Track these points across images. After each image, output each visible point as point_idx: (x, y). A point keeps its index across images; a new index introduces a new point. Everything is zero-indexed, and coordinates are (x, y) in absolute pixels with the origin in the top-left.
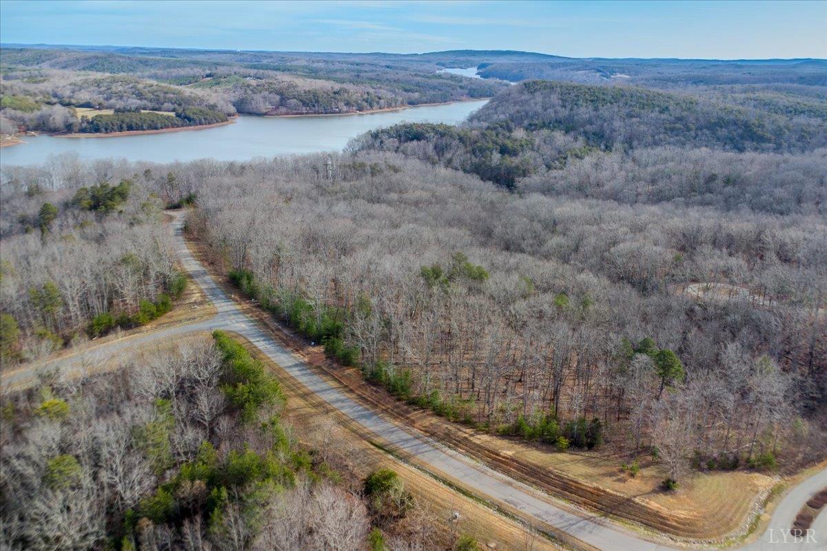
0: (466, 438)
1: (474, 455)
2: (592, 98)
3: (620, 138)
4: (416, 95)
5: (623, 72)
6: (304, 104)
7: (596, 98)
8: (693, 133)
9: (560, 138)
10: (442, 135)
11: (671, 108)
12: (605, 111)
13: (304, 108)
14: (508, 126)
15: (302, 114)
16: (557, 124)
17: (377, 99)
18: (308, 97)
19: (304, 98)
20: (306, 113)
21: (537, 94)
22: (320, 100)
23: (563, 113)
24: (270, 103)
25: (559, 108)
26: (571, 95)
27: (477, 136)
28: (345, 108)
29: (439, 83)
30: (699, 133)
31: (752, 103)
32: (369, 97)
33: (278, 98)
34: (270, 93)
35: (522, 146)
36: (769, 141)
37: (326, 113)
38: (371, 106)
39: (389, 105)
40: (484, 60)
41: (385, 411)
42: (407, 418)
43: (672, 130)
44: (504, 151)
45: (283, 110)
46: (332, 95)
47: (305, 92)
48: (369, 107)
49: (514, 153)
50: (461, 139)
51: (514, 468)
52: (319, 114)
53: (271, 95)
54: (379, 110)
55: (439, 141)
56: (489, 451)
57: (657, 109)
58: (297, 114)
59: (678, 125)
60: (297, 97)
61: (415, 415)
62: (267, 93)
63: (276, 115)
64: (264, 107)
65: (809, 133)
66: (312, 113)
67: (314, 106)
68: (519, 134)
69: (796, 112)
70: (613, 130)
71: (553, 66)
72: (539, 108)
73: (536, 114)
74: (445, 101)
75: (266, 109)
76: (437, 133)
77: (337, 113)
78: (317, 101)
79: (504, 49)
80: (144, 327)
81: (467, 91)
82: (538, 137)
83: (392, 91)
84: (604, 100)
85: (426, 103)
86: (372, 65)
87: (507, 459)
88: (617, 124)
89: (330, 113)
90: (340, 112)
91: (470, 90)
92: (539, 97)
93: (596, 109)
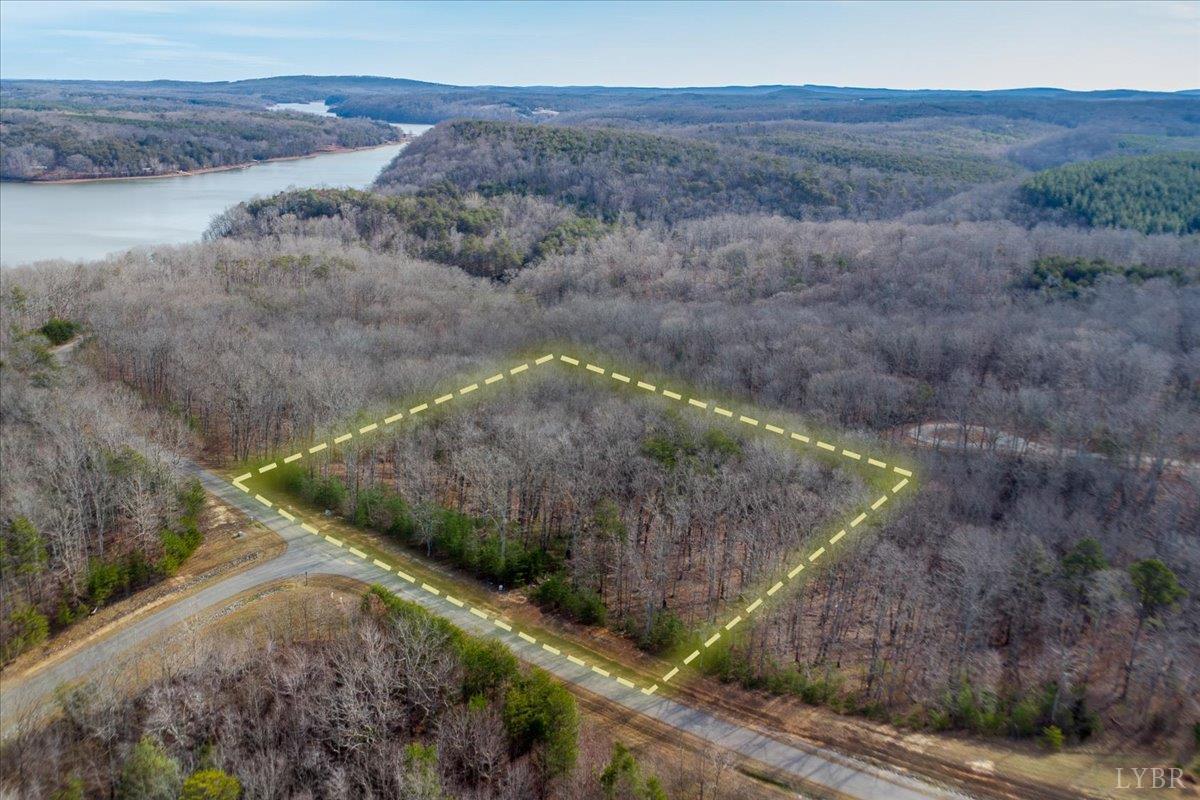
0: (890, 745)
1: (926, 775)
2: (564, 146)
3: (624, 204)
4: (264, 145)
5: (547, 107)
6: (95, 161)
7: (569, 146)
8: (723, 194)
9: (538, 206)
10: (364, 207)
11: (683, 158)
12: (589, 164)
13: (96, 168)
14: (449, 190)
15: (94, 177)
16: (520, 185)
17: (206, 153)
18: (101, 151)
19: (93, 152)
20: (100, 177)
21: (480, 140)
22: (120, 154)
23: (528, 168)
24: (39, 161)
25: (520, 161)
26: (534, 142)
27: (415, 207)
28: (160, 167)
29: (292, 126)
30: (732, 193)
31: (773, 149)
32: (194, 148)
33: (51, 153)
34: (37, 145)
35: (487, 220)
36: (829, 202)
37: (131, 175)
38: (201, 163)
39: (227, 162)
40: (332, 90)
41: (714, 704)
42: (764, 716)
43: (694, 190)
44: (463, 227)
45: (62, 171)
46: (138, 147)
47: (94, 144)
48: (197, 165)
49: (480, 232)
50: (393, 211)
51: (1011, 792)
52: (121, 176)
53: (40, 149)
54: (213, 170)
55: (360, 215)
56: (948, 765)
57: (663, 160)
58: (84, 177)
59: (701, 183)
60: (81, 150)
61: (773, 707)
62: (32, 145)
63: (51, 179)
64: (33, 168)
65: (879, 190)
66: (110, 177)
67: (111, 165)
68: (474, 201)
69: (836, 160)
70: (610, 193)
71: (445, 99)
72: (489, 162)
73: (485, 171)
74: (308, 154)
75: (34, 170)
76: (354, 204)
77: (149, 174)
78: (116, 157)
79: (360, 74)
80: (172, 581)
81: (335, 138)
82: (506, 204)
83: (224, 139)
84: (581, 148)
85: (279, 156)
86: (168, 99)
87: (988, 776)
88: (616, 183)
89: (138, 175)
90: (153, 174)
91: (340, 136)
92: (483, 146)
93: (574, 161)
